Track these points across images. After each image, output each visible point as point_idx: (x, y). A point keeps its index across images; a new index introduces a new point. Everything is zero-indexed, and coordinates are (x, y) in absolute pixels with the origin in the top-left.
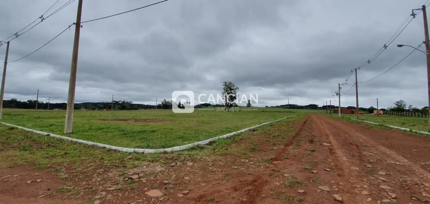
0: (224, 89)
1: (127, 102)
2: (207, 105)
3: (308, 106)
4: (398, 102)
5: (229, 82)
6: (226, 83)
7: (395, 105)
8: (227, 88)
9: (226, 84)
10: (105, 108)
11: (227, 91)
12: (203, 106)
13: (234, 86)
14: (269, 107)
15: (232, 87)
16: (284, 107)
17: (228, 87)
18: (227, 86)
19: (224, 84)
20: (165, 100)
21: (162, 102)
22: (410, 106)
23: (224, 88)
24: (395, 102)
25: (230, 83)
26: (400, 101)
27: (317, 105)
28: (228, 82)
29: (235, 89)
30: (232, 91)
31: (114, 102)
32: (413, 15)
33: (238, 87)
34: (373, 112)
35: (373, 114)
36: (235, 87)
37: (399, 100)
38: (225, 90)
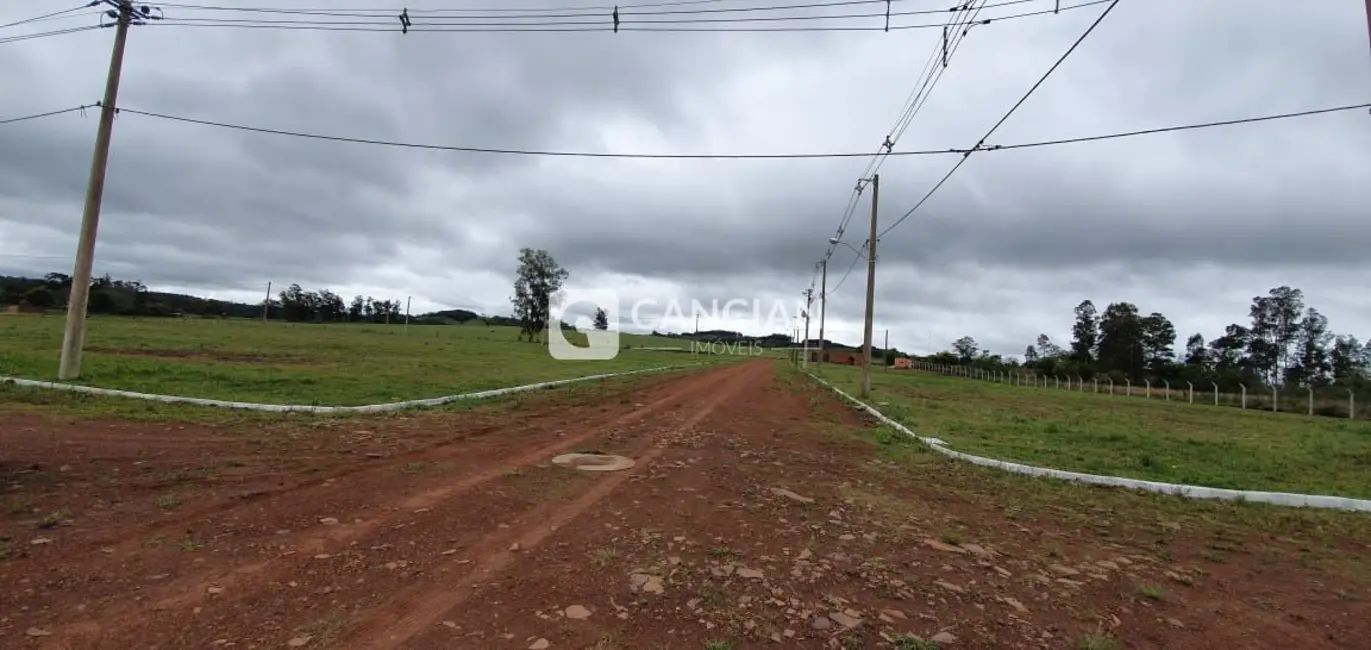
0: (521, 271)
1: (118, 283)
2: (461, 317)
3: (769, 337)
4: (960, 341)
5: (539, 251)
6: (528, 253)
7: (955, 348)
8: (530, 270)
9: (528, 255)
10: (13, 301)
11: (532, 277)
12: (451, 320)
13: (552, 265)
14: (664, 336)
15: (547, 266)
16: (705, 337)
17: (536, 266)
18: (531, 262)
19: (524, 255)
20: (297, 289)
21: (283, 294)
22: (985, 352)
23: (523, 268)
24: (955, 341)
25: (542, 255)
26: (966, 338)
27: (790, 338)
28: (536, 251)
29: (557, 273)
30: (547, 281)
31: (59, 280)
32: (859, 189)
33: (567, 270)
34: (892, 363)
35: (893, 367)
36: (556, 270)
37: (961, 337)
38: (523, 274)
